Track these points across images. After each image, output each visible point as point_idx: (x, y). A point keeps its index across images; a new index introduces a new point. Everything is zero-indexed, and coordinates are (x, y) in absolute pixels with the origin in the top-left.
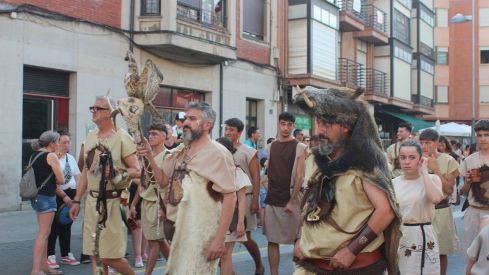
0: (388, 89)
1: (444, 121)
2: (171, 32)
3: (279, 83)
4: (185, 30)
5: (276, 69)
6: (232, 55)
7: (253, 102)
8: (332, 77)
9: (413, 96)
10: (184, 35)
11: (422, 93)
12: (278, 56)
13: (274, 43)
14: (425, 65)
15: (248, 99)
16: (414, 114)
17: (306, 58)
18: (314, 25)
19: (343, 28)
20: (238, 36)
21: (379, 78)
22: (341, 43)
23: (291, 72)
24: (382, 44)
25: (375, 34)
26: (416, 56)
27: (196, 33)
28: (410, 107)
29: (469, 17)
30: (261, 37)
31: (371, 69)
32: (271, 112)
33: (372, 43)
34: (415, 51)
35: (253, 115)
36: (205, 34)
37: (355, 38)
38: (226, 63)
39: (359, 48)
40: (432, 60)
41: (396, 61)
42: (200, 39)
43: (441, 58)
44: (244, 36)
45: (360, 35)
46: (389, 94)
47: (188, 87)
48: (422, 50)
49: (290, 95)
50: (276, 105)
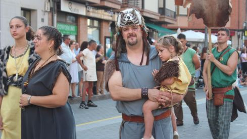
0: (140, 3)
1: (184, 29)
7: (27, 12)
9: (160, 9)
11: (167, 7)
15: (22, 9)
16: (160, 24)
28: (157, 18)
32: (43, 20)
46: (141, 7)
49: (59, 6)
50: (47, 15)
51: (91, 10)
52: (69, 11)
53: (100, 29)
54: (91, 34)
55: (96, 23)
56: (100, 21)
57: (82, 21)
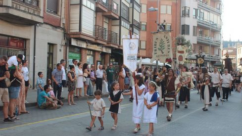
0: (118, 41)
1: (144, 58)
2: (9, 7)
3: (65, 36)
4: (16, 6)
5: (63, 29)
6: (41, 20)
7: (51, 45)
8: (92, 34)
10: (16, 9)
12: (64, 22)
13: (63, 16)
14: (135, 30)
15: (49, 44)
17: (78, 24)
18: (83, 8)
19: (97, 10)
20: (44, 11)
21: (114, 35)
22: (96, 18)
23: (71, 31)
24: (116, 19)
25: (112, 14)
26: (132, 26)
27: (22, 8)
29: (156, 9)
30: (56, 12)
31: (110, 31)
32: (60, 50)
33: (111, 18)
34: (131, 23)
35: (51, 52)
36: (27, 9)
37: (103, 16)
38: (38, 25)
39: (105, 20)
40: (139, 28)
41: (122, 27)
42: (24, 11)
43: (143, 28)
44: (47, 11)
45: (105, 14)
46: (118, 44)
47: (17, 36)
48: (134, 23)
49: (70, 42)
50: (63, 47)
51: (89, 45)
52: (76, 45)
53: (94, 56)
54: (89, 59)
55: (91, 53)
56: (94, 51)
57: (84, 51)
